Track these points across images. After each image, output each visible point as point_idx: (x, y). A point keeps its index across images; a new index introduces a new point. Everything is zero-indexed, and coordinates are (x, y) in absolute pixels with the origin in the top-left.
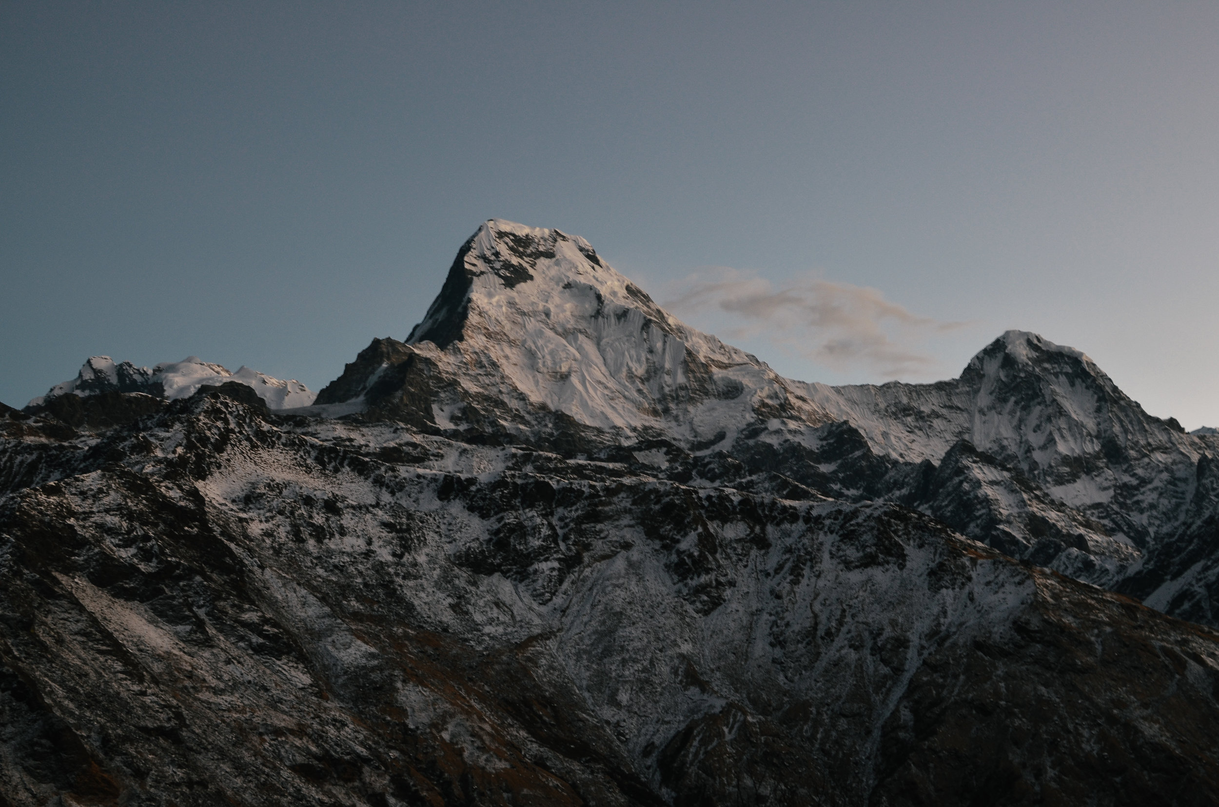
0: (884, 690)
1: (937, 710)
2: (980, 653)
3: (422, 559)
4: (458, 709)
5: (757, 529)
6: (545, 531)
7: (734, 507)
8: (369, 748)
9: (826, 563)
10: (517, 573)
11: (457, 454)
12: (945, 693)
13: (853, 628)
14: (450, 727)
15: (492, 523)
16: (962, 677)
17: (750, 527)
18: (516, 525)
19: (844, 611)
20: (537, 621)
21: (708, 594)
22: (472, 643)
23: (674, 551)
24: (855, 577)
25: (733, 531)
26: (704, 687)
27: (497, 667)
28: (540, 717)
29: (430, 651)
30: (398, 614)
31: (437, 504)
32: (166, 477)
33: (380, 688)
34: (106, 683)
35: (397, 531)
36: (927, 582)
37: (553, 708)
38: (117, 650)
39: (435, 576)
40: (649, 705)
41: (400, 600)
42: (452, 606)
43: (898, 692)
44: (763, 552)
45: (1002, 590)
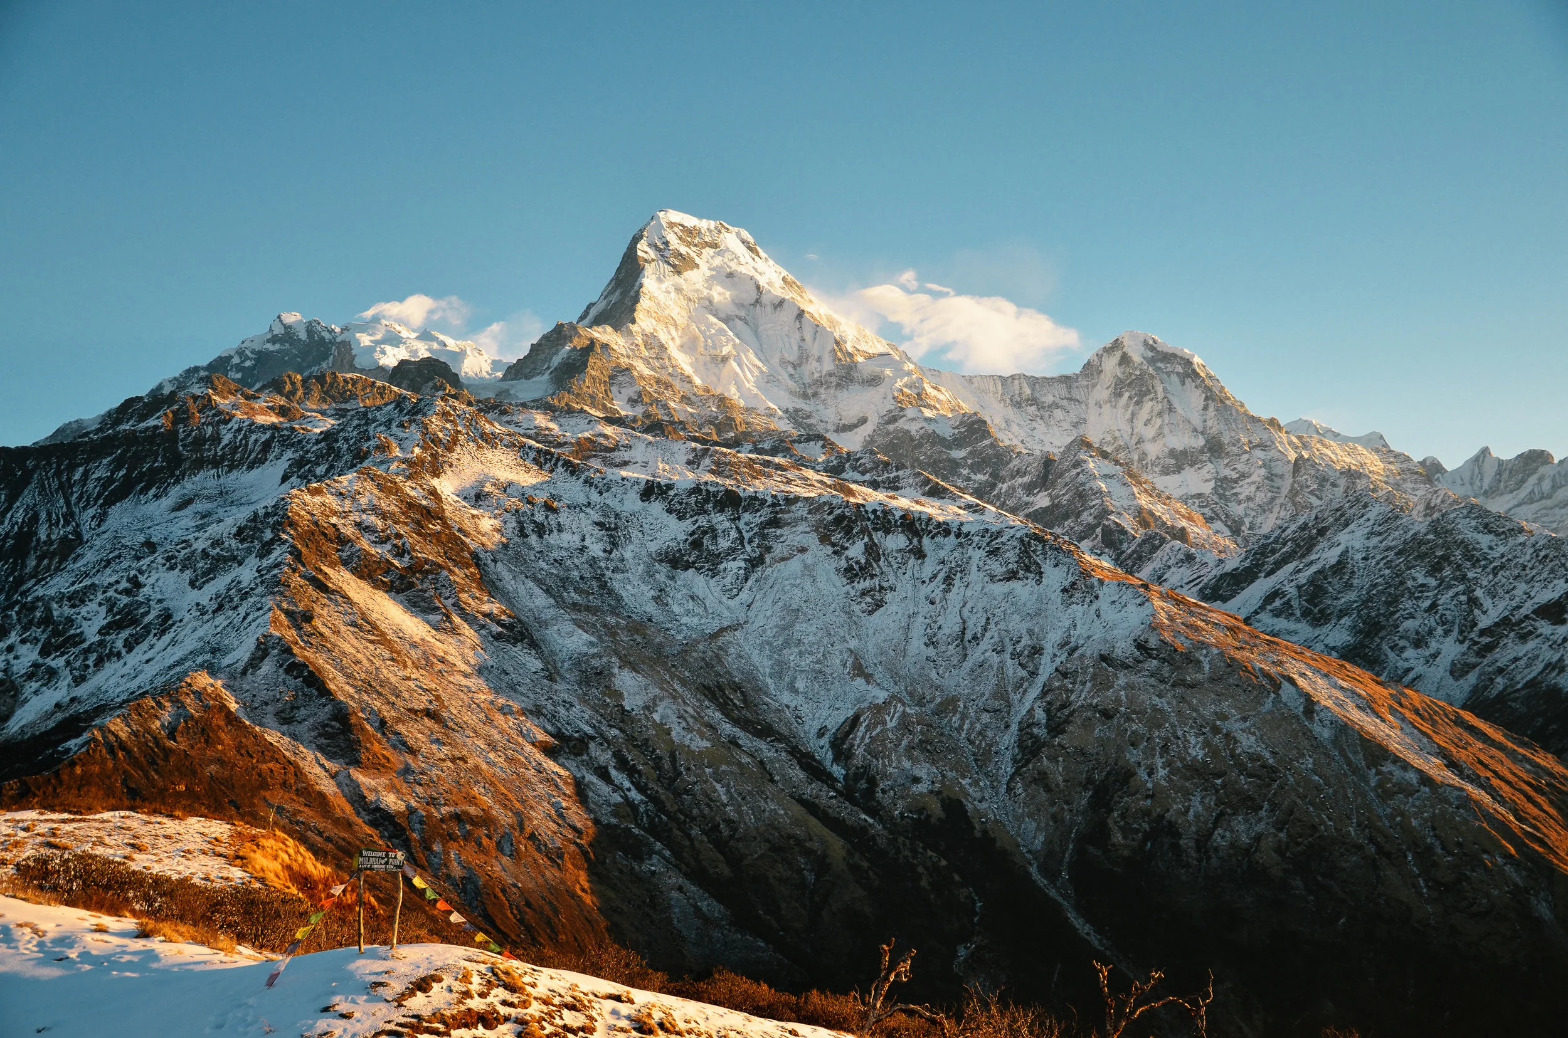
0: (1021, 690)
1: (1066, 712)
2: (1104, 664)
3: (628, 555)
4: (666, 694)
5: (915, 541)
6: (734, 534)
7: (896, 521)
8: (594, 727)
9: (974, 576)
10: (709, 570)
11: (644, 445)
12: (1073, 697)
13: (996, 635)
14: (660, 709)
15: (688, 525)
16: (1089, 685)
17: (909, 540)
18: (709, 528)
19: (988, 619)
20: (726, 613)
21: (872, 597)
22: (673, 632)
23: (843, 557)
24: (999, 589)
25: (896, 542)
26: (868, 678)
27: (694, 654)
28: (731, 700)
30: (609, 605)
31: (639, 505)
32: (409, 477)
33: (601, 673)
34: (377, 668)
35: (608, 530)
36: (1060, 598)
37: (742, 693)
38: (382, 639)
39: (640, 571)
40: (822, 693)
41: (611, 592)
42: (654, 598)
43: (1034, 692)
44: (919, 561)
45: (1125, 609)
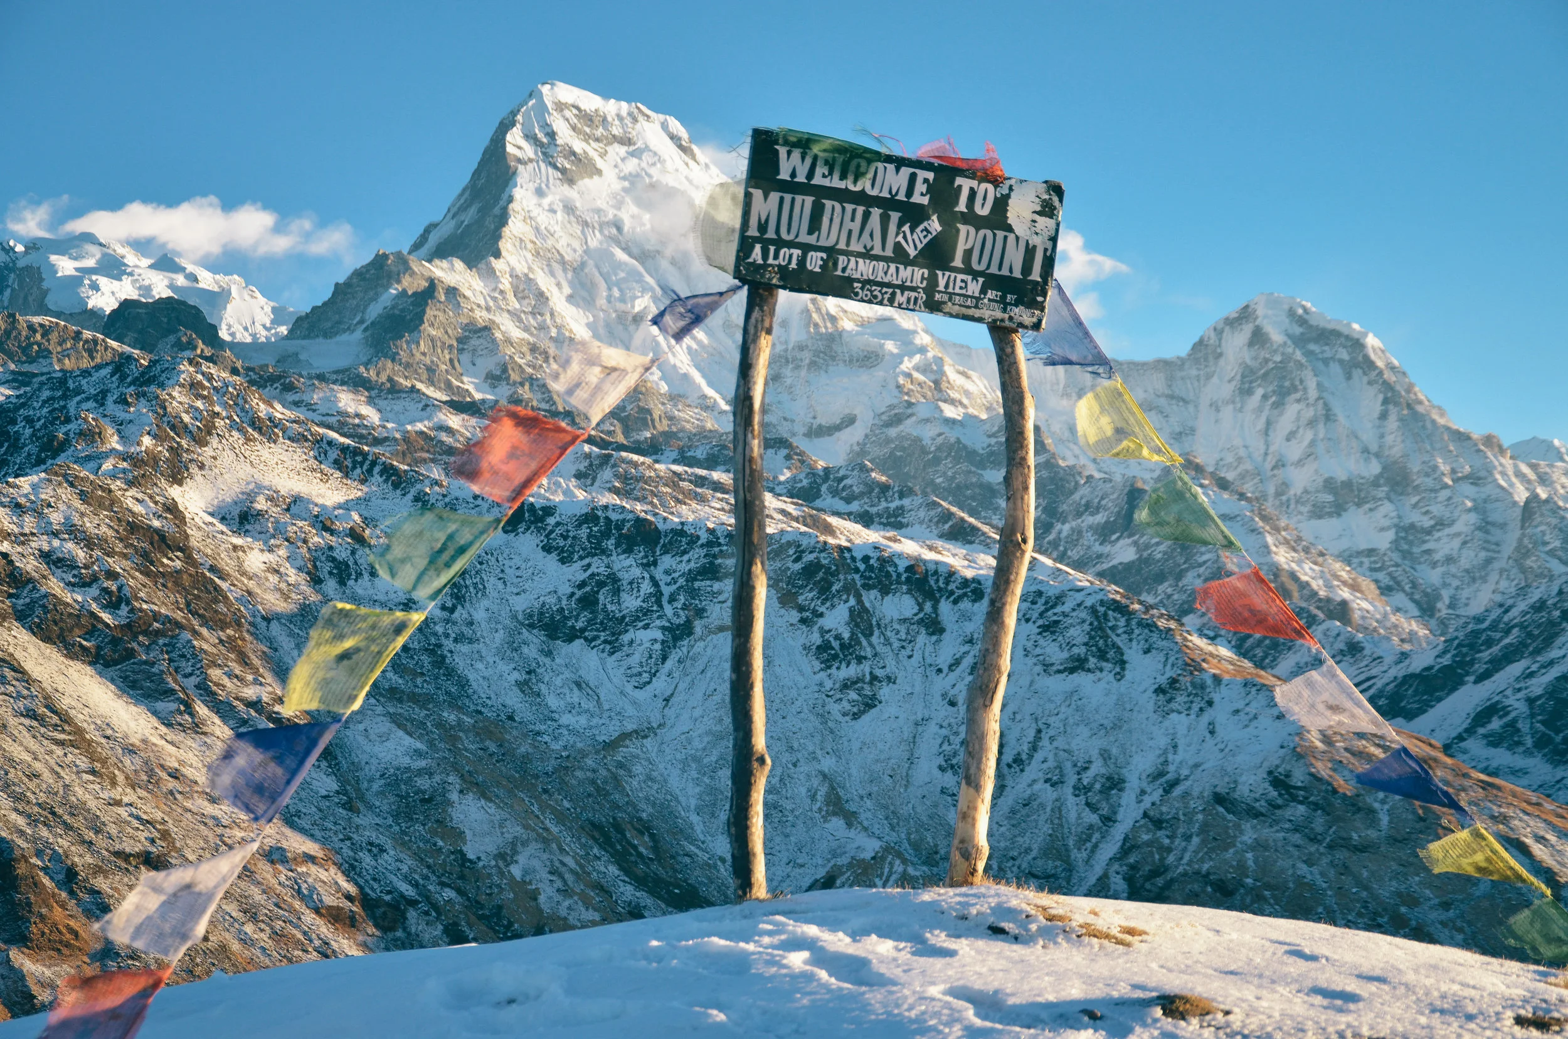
0: (1089, 845)
1: (1160, 881)
2: (1221, 809)
3: (480, 615)
4: (533, 835)
5: (928, 607)
6: (646, 587)
7: (899, 575)
8: (416, 885)
10: (605, 642)
12: (1171, 859)
13: (1051, 757)
14: (522, 859)
15: (575, 572)
16: (1196, 840)
17: (919, 604)
18: (608, 576)
19: (1039, 731)
20: (630, 711)
21: (859, 691)
22: (546, 738)
23: (815, 628)
24: (1056, 684)
25: (898, 607)
26: (850, 819)
27: (578, 773)
28: (635, 847)
29: (493, 748)
30: (448, 693)
31: (501, 539)
32: (131, 484)
33: (430, 800)
34: (66, 786)
36: (1152, 702)
37: (652, 836)
38: (78, 740)
39: (498, 641)
41: (450, 673)
42: (518, 684)
43: (1109, 849)
44: (934, 638)
45: (1255, 723)
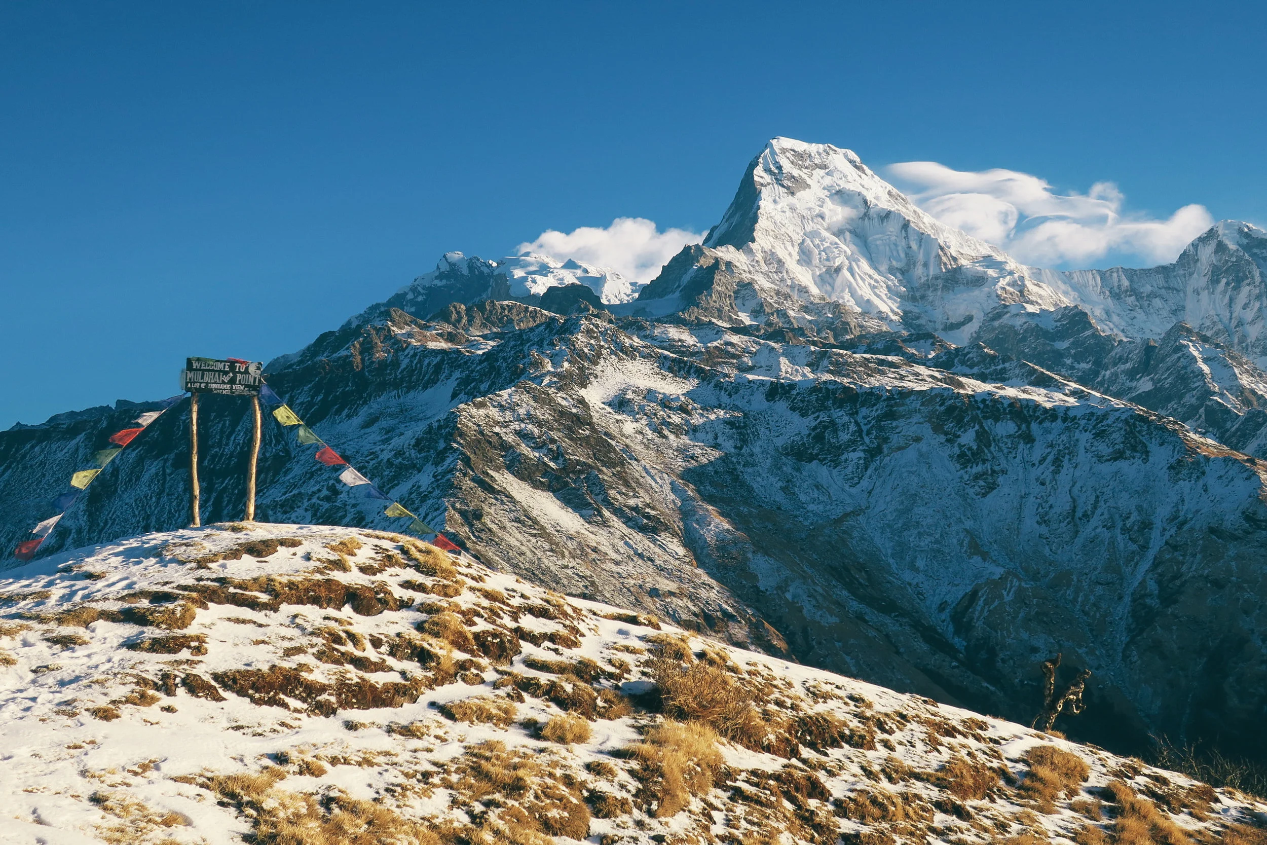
0: (1132, 563)
1: (1178, 582)
2: (1213, 537)
3: (757, 450)
4: (797, 575)
5: (1024, 427)
6: (853, 428)
7: (1005, 409)
8: (734, 608)
9: (1082, 457)
10: (831, 461)
11: (767, 351)
12: (1184, 568)
13: (1106, 512)
14: (791, 589)
15: (810, 421)
16: (1199, 556)
17: (1018, 426)
18: (830, 422)
19: (1097, 497)
20: (849, 500)
21: (985, 480)
22: (800, 519)
23: (956, 444)
24: (1107, 468)
25: (1006, 428)
26: (985, 556)
27: (820, 538)
28: (857, 579)
29: (770, 526)
30: (742, 496)
31: (765, 405)
32: (559, 389)
33: (736, 558)
34: (539, 559)
35: (737, 428)
36: (1167, 475)
37: (866, 572)
38: (543, 533)
39: (768, 464)
40: (942, 571)
41: (743, 484)
42: (782, 489)
43: (1145, 565)
44: (1029, 446)
45: (1232, 483)
